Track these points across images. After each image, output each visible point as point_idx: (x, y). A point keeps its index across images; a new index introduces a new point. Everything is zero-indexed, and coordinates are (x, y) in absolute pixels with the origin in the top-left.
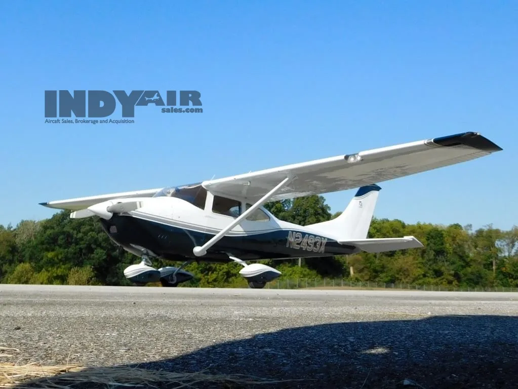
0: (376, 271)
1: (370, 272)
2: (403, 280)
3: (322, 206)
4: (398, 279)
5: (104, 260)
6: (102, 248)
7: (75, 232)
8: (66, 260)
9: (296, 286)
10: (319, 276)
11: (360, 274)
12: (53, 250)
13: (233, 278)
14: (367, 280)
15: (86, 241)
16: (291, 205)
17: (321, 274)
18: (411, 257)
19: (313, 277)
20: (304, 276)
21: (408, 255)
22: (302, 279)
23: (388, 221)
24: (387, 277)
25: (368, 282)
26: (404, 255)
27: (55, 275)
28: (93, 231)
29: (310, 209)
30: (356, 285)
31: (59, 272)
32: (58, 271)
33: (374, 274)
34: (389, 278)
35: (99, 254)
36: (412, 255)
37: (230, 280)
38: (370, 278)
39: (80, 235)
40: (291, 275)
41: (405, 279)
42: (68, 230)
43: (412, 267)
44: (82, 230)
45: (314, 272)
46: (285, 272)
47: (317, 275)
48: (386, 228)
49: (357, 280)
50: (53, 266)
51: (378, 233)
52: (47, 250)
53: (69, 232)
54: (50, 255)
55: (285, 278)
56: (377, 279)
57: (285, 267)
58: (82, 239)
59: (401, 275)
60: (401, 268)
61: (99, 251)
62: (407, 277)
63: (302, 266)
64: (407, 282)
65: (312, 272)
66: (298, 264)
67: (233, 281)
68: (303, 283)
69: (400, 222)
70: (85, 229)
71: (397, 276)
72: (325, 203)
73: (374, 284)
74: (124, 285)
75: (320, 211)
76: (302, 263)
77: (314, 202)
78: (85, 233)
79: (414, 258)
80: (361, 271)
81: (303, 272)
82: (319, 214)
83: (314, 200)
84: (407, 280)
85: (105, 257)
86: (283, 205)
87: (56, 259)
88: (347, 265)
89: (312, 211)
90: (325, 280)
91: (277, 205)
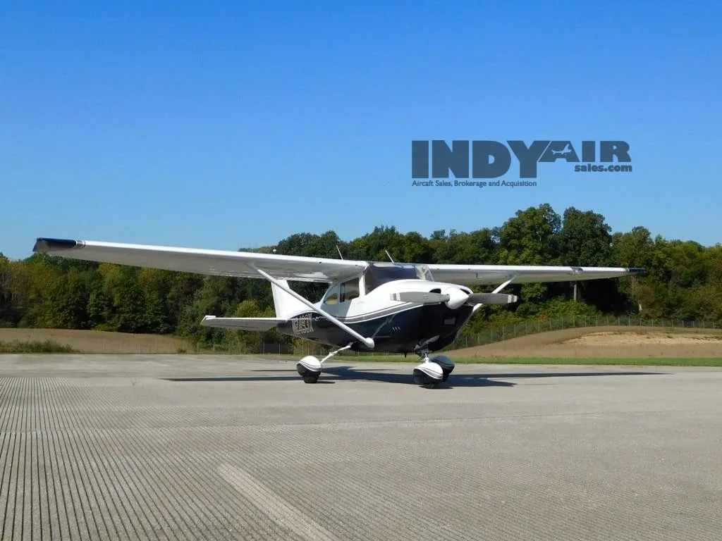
0: (670, 306)
1: (662, 307)
2: (705, 316)
3: (601, 225)
4: (698, 314)
9: (572, 325)
10: (600, 312)
11: (651, 310)
13: (493, 315)
14: (659, 317)
16: (562, 226)
17: (602, 310)
18: (714, 288)
19: (593, 313)
20: (581, 312)
21: (709, 285)
22: (579, 316)
23: (680, 243)
24: (684, 313)
25: (662, 319)
26: (703, 285)
29: (586, 231)
30: (646, 323)
33: (668, 309)
34: (688, 314)
36: (715, 285)
37: (490, 317)
38: (663, 314)
40: (565, 310)
41: (708, 315)
43: (716, 301)
45: (593, 307)
46: (557, 308)
47: (597, 312)
48: (679, 252)
49: (648, 317)
51: (669, 259)
55: (558, 315)
56: (672, 316)
57: (557, 302)
59: (702, 310)
60: (703, 302)
62: (710, 313)
63: (578, 301)
64: (710, 319)
65: (590, 307)
66: (573, 298)
67: (494, 319)
68: (580, 322)
69: (696, 244)
71: (698, 312)
72: (604, 223)
73: (669, 322)
75: (599, 232)
76: (577, 296)
77: (591, 221)
79: (717, 289)
80: (652, 306)
81: (580, 308)
82: (597, 236)
83: (591, 219)
84: (710, 317)
86: (552, 226)
88: (633, 297)
89: (588, 232)
90: (607, 317)
91: (544, 226)
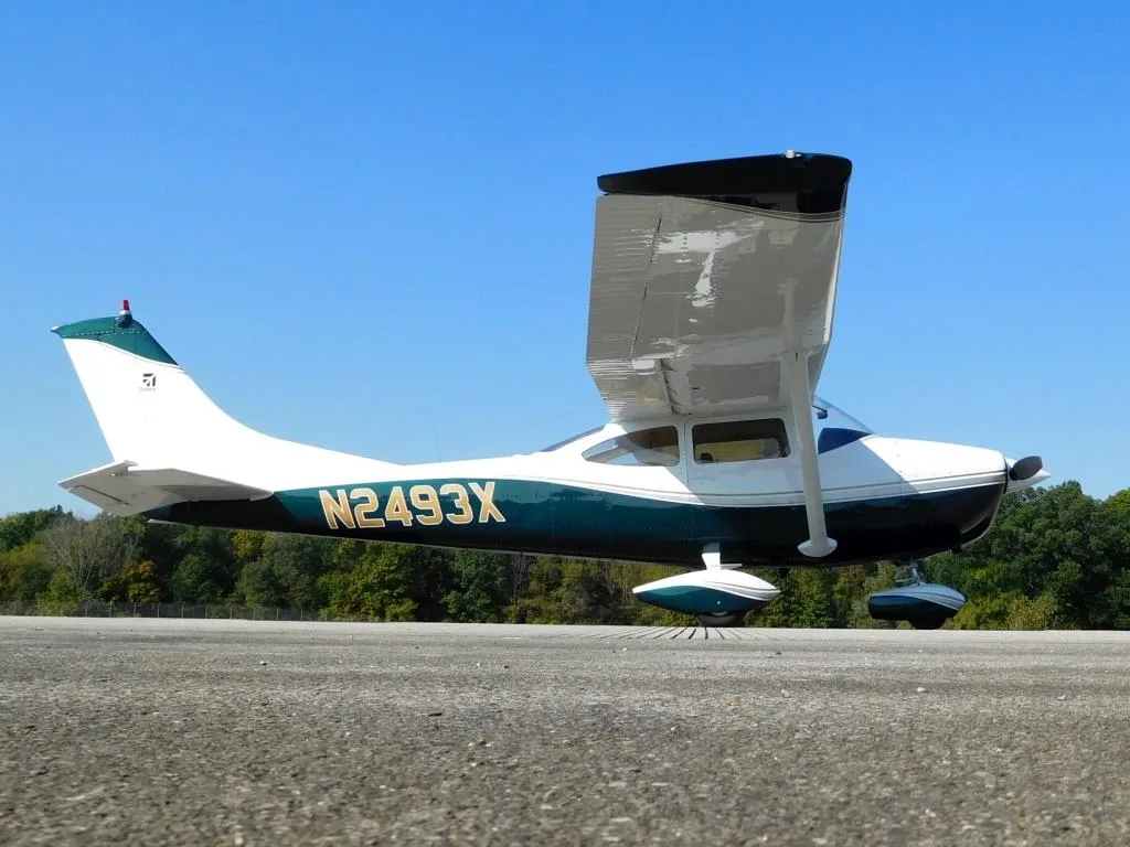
5: (1081, 581)
6: (1074, 558)
7: (1021, 530)
8: (1006, 584)
12: (984, 566)
15: (1043, 546)
27: (988, 611)
28: (1057, 527)
31: (995, 605)
32: (993, 604)
35: (1069, 570)
39: (1030, 536)
42: (1009, 528)
44: (1035, 527)
50: (984, 594)
52: (974, 566)
53: (1010, 532)
54: (979, 574)
58: (1033, 544)
61: (1069, 563)
70: (1039, 524)
74: (1121, 629)
78: (1041, 533)
85: (1080, 575)
87: (989, 581)
